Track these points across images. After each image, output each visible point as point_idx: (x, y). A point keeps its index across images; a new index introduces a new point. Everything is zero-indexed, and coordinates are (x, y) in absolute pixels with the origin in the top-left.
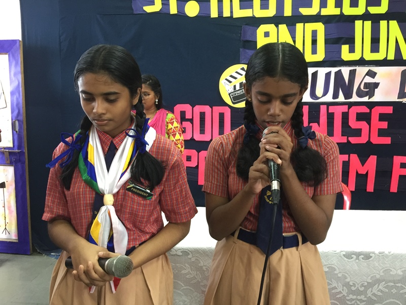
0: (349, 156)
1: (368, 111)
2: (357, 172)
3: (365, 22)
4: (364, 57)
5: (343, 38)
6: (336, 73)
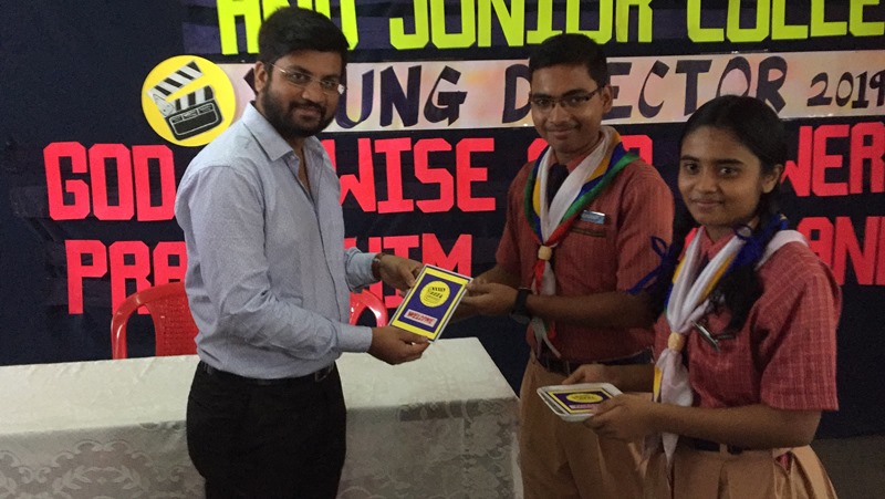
0: (421, 238)
1: (448, 147)
4: (433, 41)
5: (390, 3)
6: (382, 73)
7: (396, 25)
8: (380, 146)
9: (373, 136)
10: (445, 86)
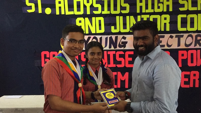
0: (117, 73)
1: (124, 53)
2: (121, 80)
3: (120, 17)
4: (121, 31)
5: (112, 23)
6: (110, 37)
7: (113, 27)
8: (109, 53)
9: (107, 51)
10: (123, 40)
